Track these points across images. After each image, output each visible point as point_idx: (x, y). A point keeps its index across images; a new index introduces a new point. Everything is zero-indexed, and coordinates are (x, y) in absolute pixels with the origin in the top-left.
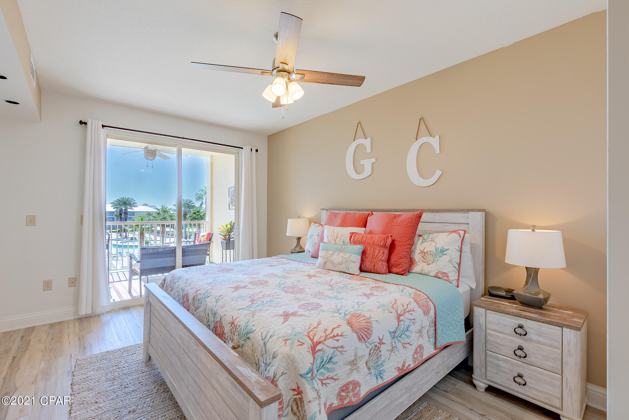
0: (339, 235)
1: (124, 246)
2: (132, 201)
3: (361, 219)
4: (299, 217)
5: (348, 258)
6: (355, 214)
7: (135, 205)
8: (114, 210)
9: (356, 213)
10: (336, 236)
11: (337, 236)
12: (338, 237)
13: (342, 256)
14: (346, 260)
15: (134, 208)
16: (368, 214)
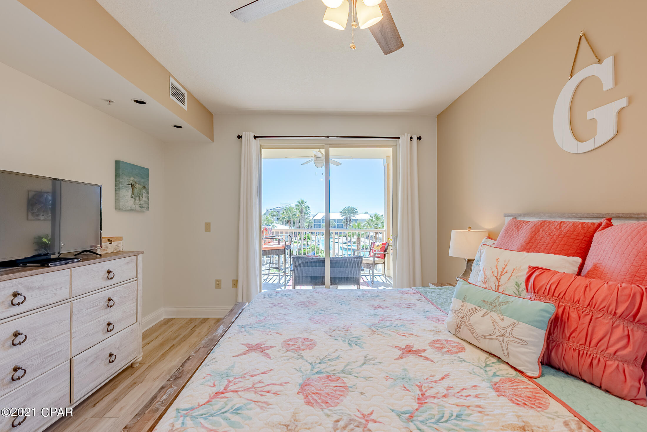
0: (509, 268)
1: (348, 249)
2: (355, 210)
3: (575, 237)
4: (470, 228)
5: (509, 330)
6: (562, 223)
7: (357, 213)
8: (343, 218)
9: (564, 223)
10: (500, 270)
11: (504, 269)
12: (507, 272)
13: (493, 321)
14: (503, 331)
15: (356, 216)
16: (596, 224)
